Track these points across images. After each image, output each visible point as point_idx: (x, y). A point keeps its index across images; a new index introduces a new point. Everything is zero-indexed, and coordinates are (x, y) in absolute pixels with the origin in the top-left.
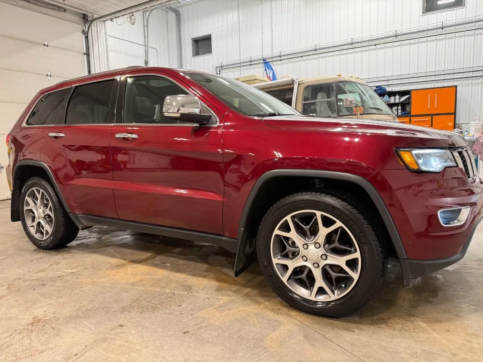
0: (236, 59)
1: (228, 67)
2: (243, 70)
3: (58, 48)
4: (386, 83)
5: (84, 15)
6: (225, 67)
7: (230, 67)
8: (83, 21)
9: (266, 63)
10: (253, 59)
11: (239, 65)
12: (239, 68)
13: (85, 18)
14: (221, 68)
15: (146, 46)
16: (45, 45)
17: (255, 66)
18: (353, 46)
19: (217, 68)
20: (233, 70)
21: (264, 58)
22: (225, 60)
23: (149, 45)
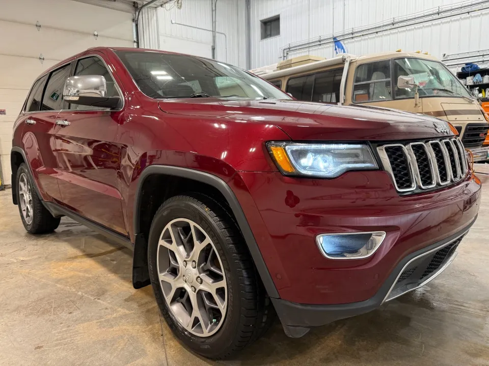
0: (304, 39)
1: (296, 48)
2: (312, 50)
3: (108, 37)
4: (481, 59)
5: (134, 3)
6: (293, 49)
7: (298, 48)
8: (134, 8)
9: (336, 42)
10: (322, 38)
11: (308, 46)
12: (307, 49)
13: (135, 5)
14: (288, 50)
15: (214, 31)
16: (95, 35)
17: (325, 46)
18: (440, 16)
19: (284, 50)
20: (301, 51)
21: (335, 36)
22: (293, 41)
23: (217, 30)
